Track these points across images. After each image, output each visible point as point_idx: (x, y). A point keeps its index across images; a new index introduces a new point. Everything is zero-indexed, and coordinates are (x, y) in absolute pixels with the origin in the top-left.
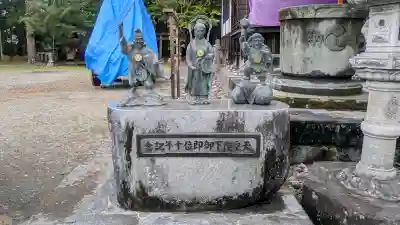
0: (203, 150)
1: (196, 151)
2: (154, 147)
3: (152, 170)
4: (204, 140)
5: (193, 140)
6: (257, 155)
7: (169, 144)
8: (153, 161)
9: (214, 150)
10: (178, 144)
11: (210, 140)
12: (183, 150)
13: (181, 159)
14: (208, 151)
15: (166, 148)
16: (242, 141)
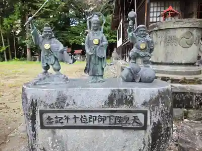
0: (96, 123)
1: (91, 124)
2: (54, 120)
3: (53, 140)
4: (97, 115)
5: (88, 115)
6: (144, 128)
7: (67, 118)
8: (54, 133)
9: (107, 123)
10: (75, 118)
11: (102, 115)
12: (79, 123)
13: (78, 130)
14: (101, 124)
15: (65, 121)
16: (131, 116)
